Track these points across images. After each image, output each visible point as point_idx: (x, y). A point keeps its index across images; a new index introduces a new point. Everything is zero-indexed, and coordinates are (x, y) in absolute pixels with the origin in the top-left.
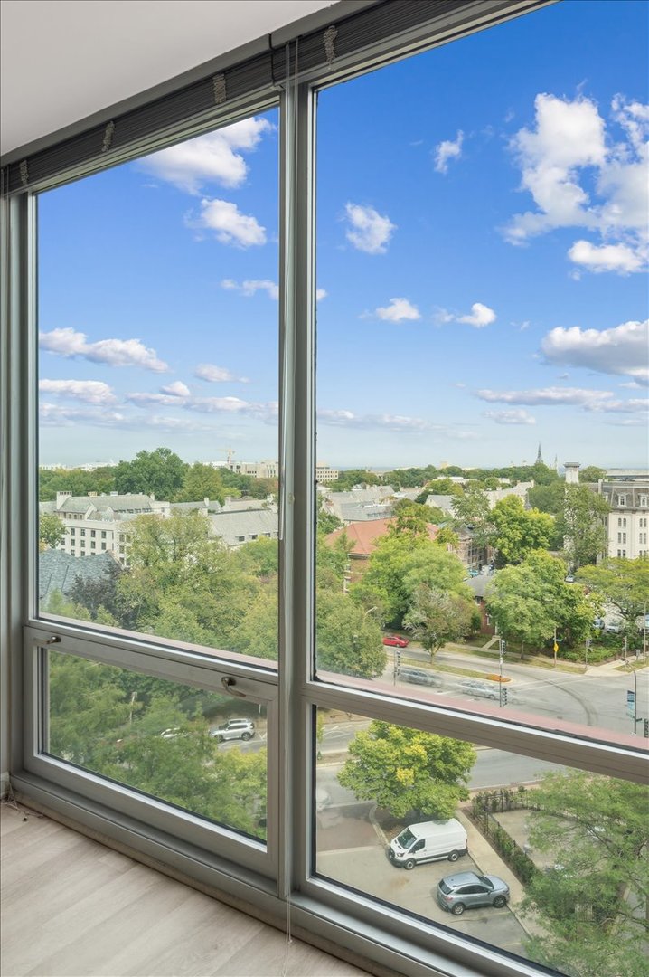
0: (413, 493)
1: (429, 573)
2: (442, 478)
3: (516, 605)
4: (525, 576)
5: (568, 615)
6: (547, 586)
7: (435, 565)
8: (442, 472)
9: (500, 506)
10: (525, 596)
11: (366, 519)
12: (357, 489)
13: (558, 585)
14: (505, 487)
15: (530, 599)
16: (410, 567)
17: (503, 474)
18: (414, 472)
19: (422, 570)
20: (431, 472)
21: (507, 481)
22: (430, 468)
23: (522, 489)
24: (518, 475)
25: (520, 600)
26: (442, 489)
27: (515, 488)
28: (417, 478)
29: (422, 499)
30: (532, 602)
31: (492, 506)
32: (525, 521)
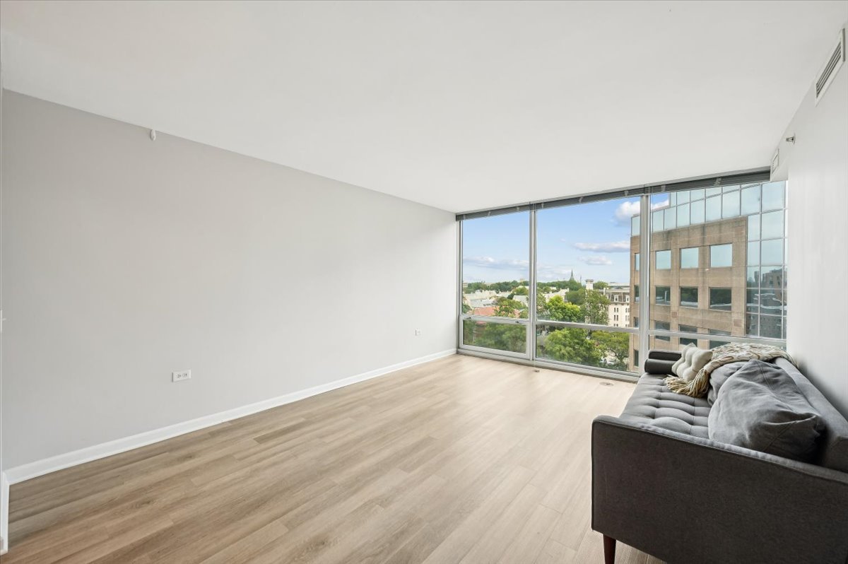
0: (506, 294)
1: (516, 333)
2: (521, 287)
3: (561, 350)
4: (565, 336)
5: (587, 355)
6: (576, 341)
7: (518, 329)
8: (521, 284)
9: (551, 301)
10: (565, 345)
11: (483, 306)
12: (478, 293)
13: (583, 340)
14: (553, 291)
15: (567, 347)
16: (506, 330)
17: (553, 285)
18: (506, 284)
19: (512, 332)
20: (515, 284)
21: (555, 288)
22: (514, 282)
23: (563, 293)
24: (560, 286)
25: (562, 347)
26: (521, 292)
27: (559, 292)
28: (508, 287)
29: (511, 297)
30: (568, 349)
31: (547, 301)
32: (565, 308)
